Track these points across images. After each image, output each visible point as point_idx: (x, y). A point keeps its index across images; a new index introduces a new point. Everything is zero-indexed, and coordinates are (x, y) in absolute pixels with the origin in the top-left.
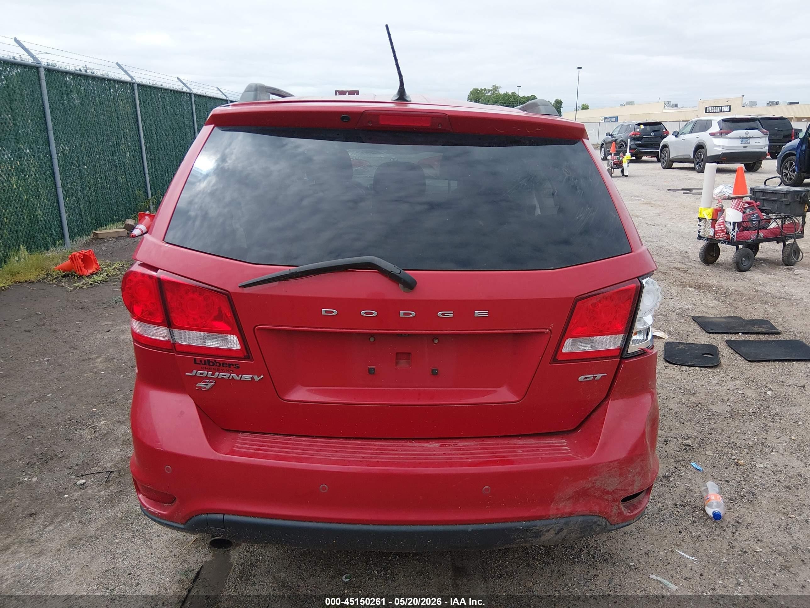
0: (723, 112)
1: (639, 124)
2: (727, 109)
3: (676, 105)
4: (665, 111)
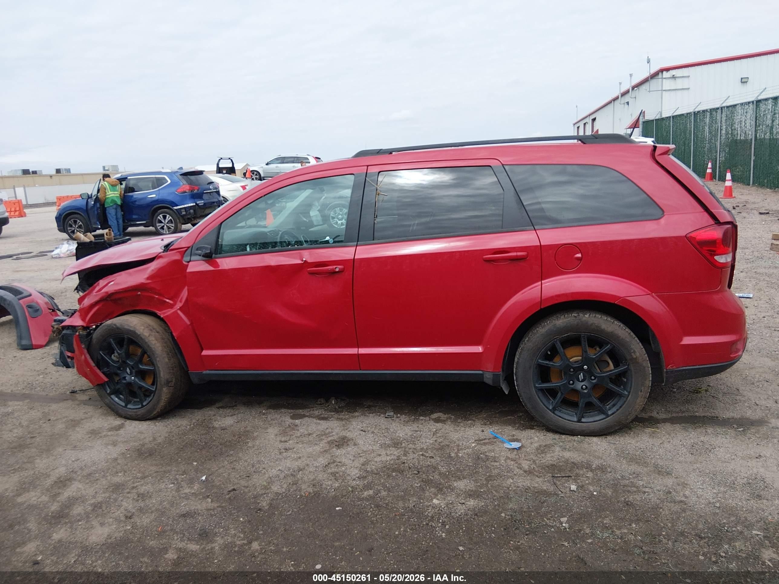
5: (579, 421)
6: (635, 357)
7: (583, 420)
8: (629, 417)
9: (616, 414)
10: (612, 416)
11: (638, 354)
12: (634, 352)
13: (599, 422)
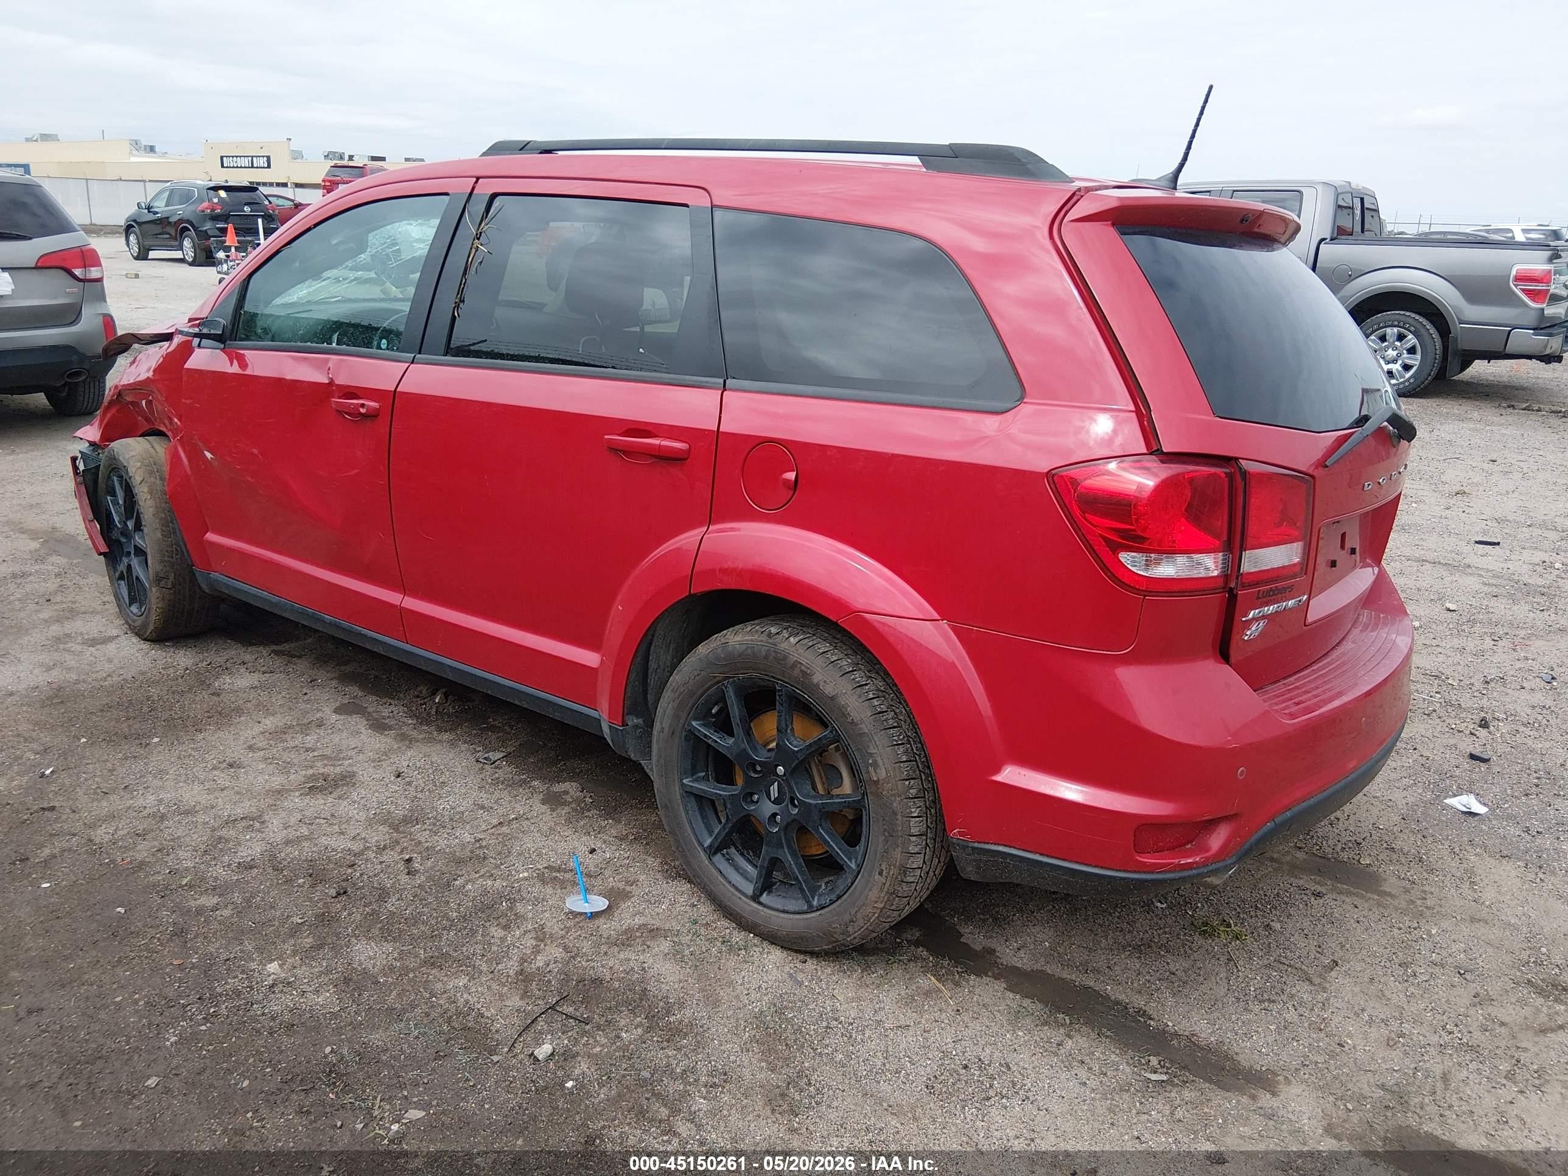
0: (257, 167)
1: (216, 189)
2: (263, 162)
3: (152, 149)
4: (133, 159)
5: (755, 898)
6: (875, 779)
7: (764, 898)
8: (850, 929)
9: (826, 909)
10: (818, 913)
11: (883, 774)
12: (875, 765)
13: (791, 916)
